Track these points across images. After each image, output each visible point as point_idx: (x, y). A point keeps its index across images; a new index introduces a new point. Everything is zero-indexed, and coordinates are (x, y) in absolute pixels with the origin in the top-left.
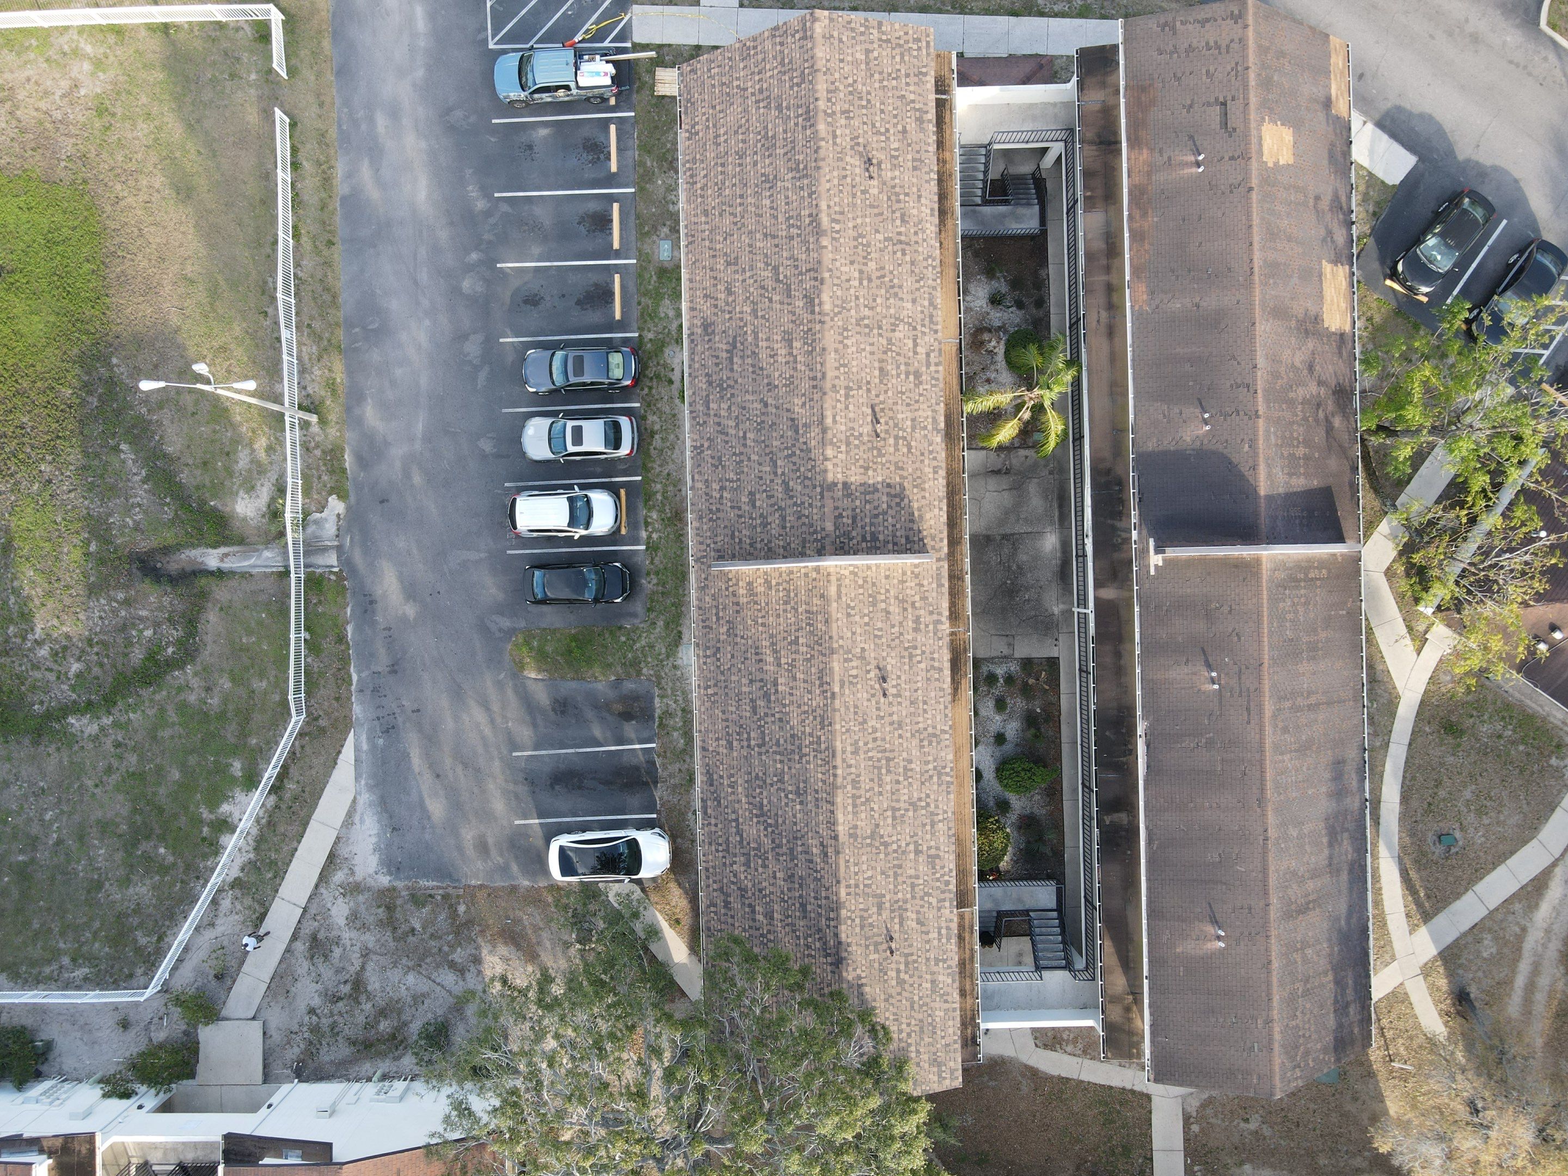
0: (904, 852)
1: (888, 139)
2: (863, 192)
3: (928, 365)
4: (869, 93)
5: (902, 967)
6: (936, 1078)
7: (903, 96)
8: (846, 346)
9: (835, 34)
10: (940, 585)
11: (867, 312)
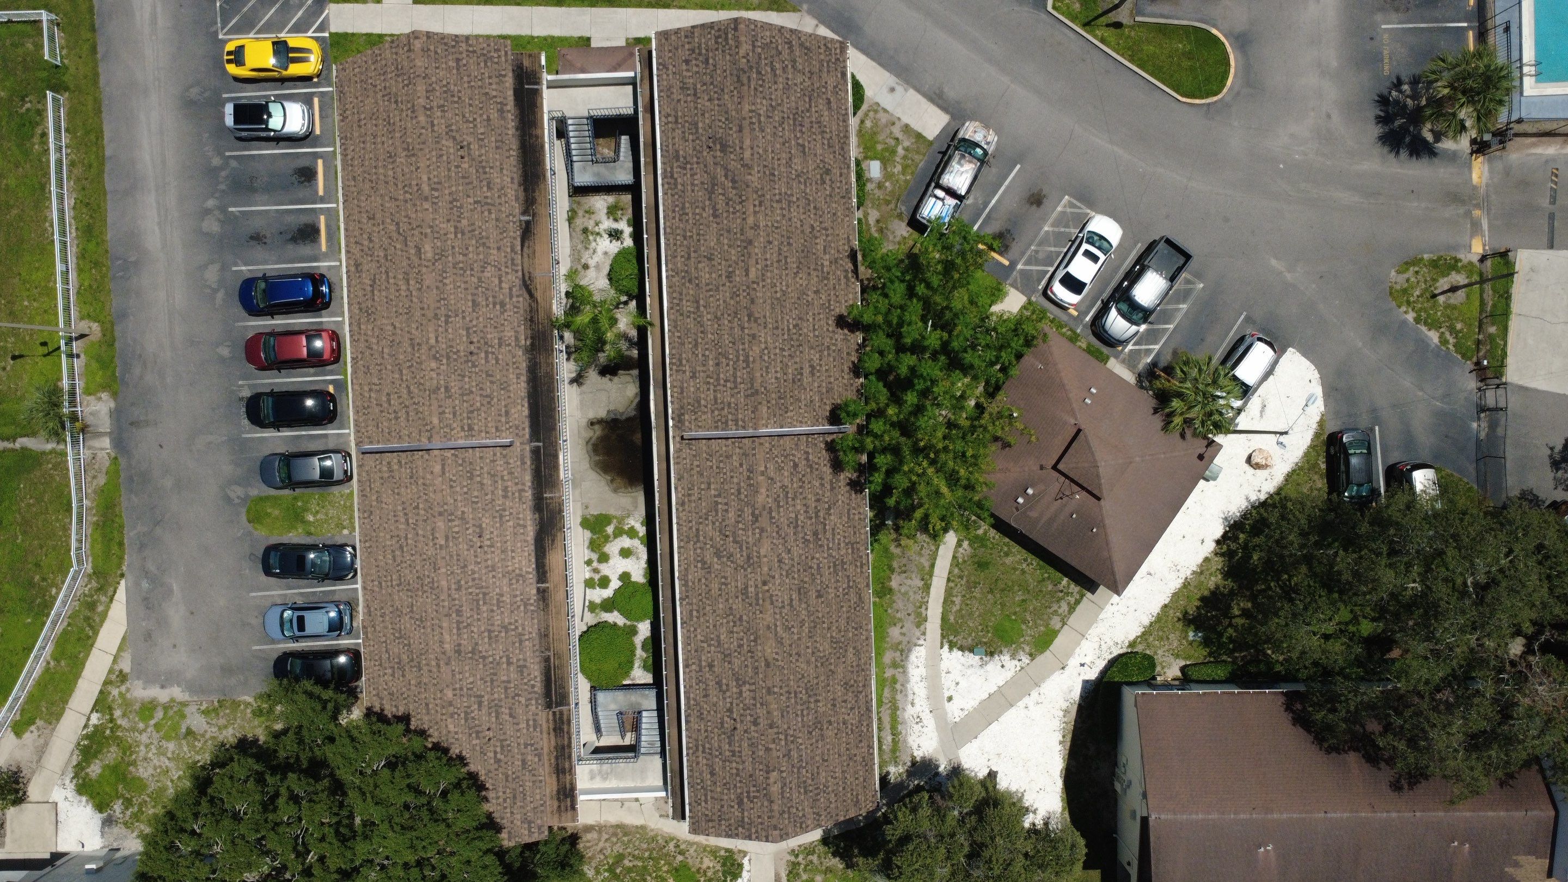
0: (498, 664)
1: (475, 126)
2: (457, 167)
3: (511, 297)
4: (459, 91)
5: (498, 749)
6: (526, 832)
7: (487, 94)
8: (445, 284)
9: (432, 48)
10: (523, 463)
11: (461, 258)
